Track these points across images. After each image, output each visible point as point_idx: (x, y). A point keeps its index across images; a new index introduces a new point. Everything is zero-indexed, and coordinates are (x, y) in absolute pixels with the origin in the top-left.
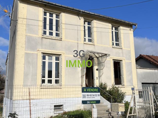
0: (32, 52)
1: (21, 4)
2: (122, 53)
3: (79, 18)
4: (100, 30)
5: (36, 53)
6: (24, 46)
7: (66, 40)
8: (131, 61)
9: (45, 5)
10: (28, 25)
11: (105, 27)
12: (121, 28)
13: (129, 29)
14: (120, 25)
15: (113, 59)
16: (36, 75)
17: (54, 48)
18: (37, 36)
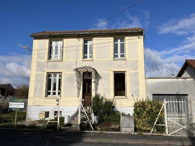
0: (40, 73)
1: (35, 40)
2: (126, 64)
3: (79, 39)
4: (99, 45)
5: (43, 73)
6: (35, 69)
7: (66, 60)
8: (138, 72)
9: (51, 37)
10: (38, 54)
11: (106, 41)
12: (126, 38)
13: (137, 37)
14: (125, 36)
15: (113, 72)
16: (42, 89)
17: (56, 68)
18: (44, 61)
